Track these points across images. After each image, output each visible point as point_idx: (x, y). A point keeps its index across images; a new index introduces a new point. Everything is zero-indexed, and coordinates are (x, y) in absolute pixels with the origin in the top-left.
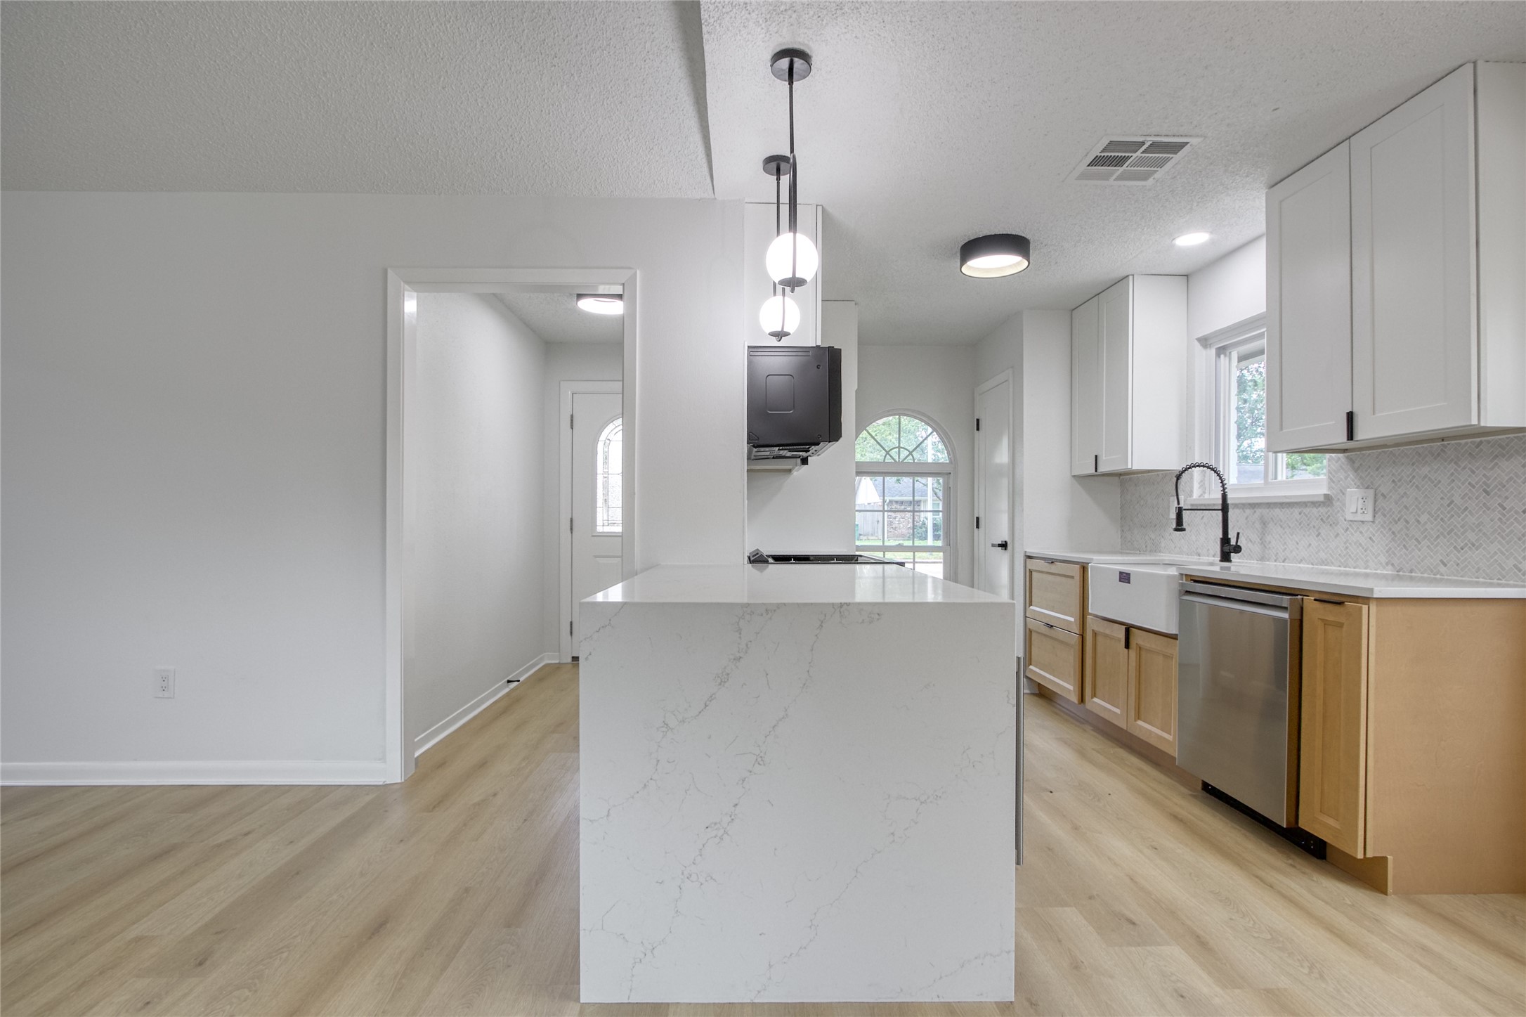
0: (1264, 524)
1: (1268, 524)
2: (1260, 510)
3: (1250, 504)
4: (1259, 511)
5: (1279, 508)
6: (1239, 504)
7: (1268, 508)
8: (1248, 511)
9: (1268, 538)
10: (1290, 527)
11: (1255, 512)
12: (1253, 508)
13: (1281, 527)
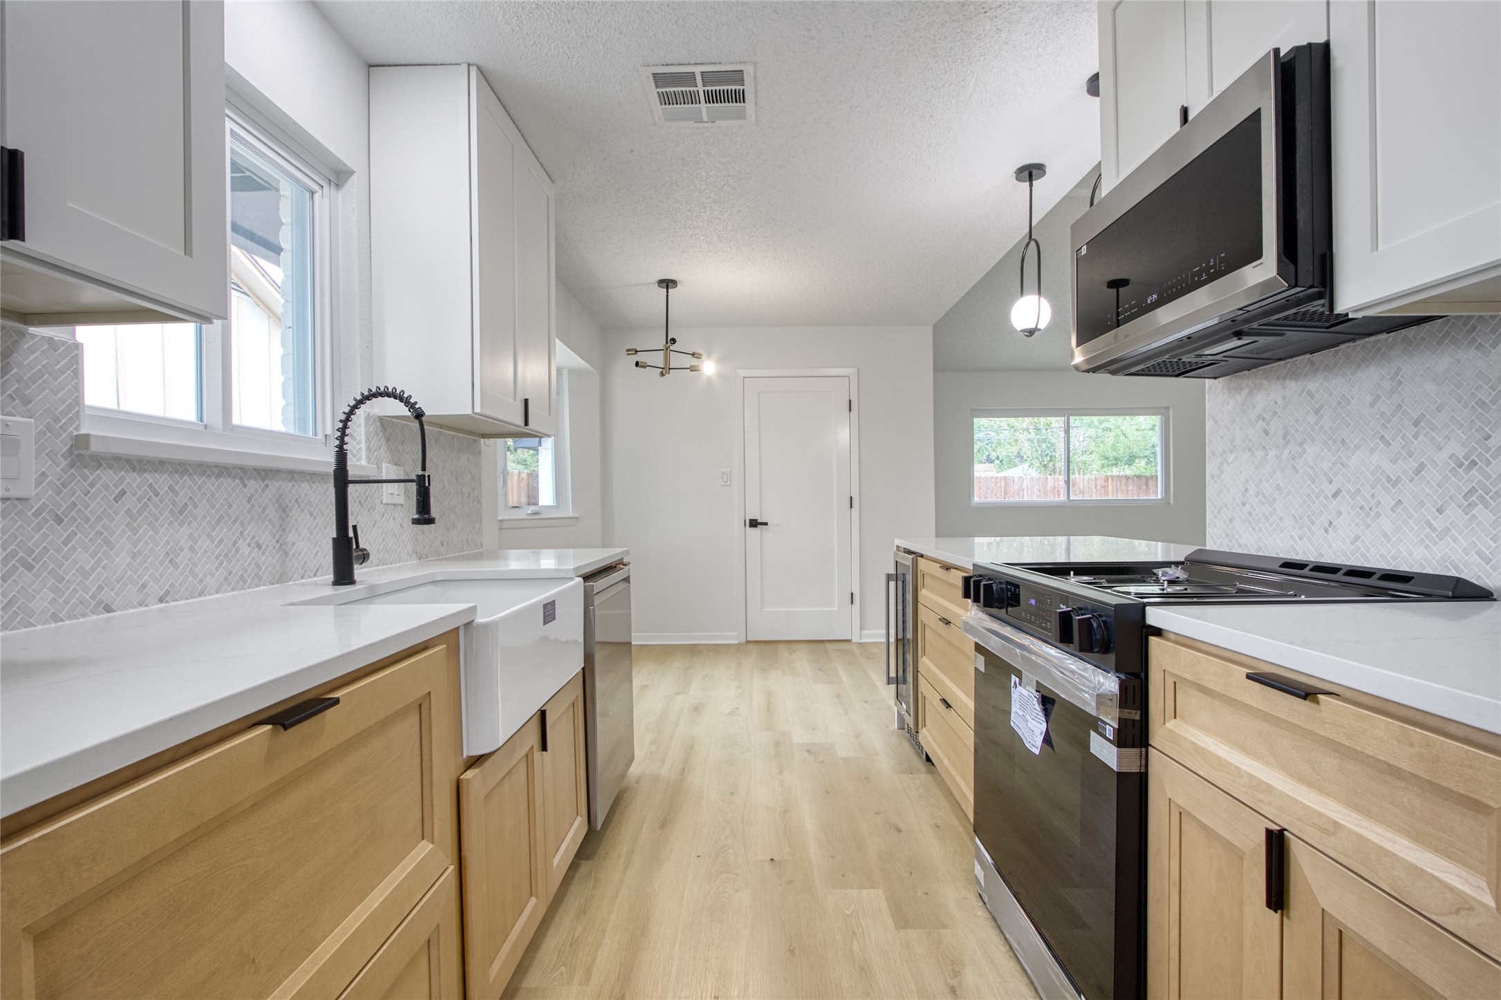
0: (284, 510)
1: (291, 510)
2: (277, 484)
3: (256, 470)
4: (274, 485)
5: (308, 481)
6: (234, 467)
7: (291, 480)
8: (253, 485)
9: (291, 537)
10: (323, 515)
11: (267, 486)
12: (263, 480)
13: (311, 515)
